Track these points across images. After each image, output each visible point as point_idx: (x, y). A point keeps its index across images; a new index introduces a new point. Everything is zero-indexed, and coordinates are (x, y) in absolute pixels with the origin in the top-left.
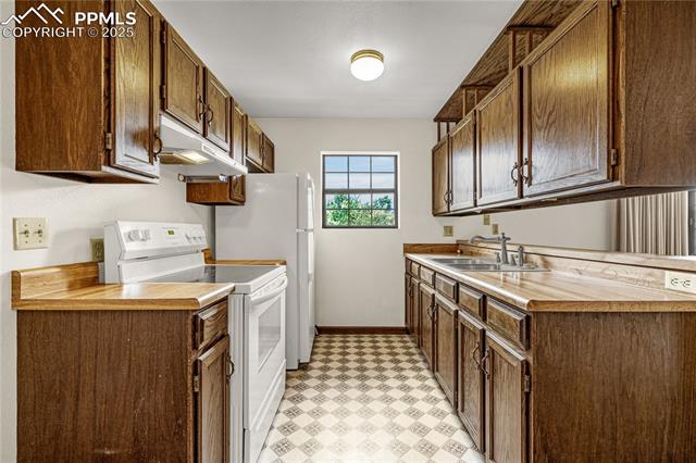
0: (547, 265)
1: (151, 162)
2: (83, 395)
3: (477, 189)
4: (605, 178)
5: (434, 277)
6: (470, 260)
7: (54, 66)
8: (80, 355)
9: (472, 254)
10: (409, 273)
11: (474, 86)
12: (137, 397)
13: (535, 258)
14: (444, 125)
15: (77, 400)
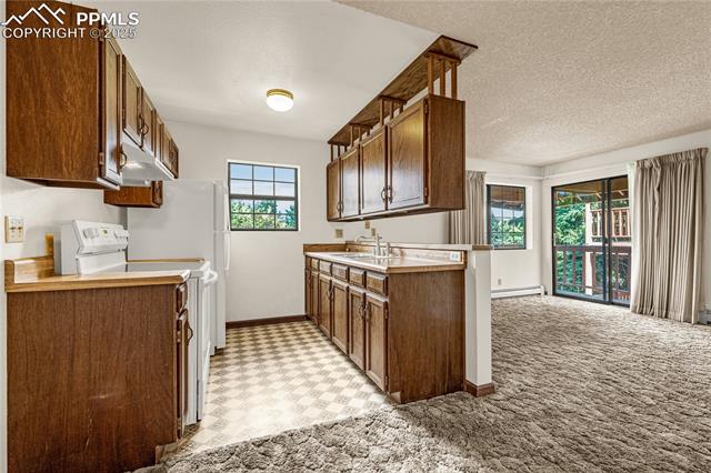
0: (402, 254)
1: (118, 173)
2: (78, 356)
3: (360, 201)
4: (422, 202)
5: (331, 267)
6: (356, 254)
7: (48, 96)
8: (75, 325)
9: (357, 251)
10: (309, 268)
11: (359, 124)
12: (130, 350)
13: (396, 250)
14: (336, 147)
15: (72, 361)
